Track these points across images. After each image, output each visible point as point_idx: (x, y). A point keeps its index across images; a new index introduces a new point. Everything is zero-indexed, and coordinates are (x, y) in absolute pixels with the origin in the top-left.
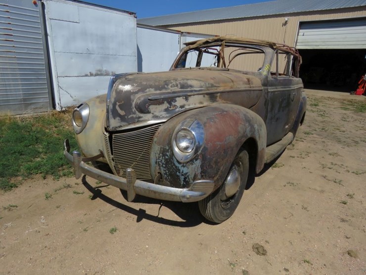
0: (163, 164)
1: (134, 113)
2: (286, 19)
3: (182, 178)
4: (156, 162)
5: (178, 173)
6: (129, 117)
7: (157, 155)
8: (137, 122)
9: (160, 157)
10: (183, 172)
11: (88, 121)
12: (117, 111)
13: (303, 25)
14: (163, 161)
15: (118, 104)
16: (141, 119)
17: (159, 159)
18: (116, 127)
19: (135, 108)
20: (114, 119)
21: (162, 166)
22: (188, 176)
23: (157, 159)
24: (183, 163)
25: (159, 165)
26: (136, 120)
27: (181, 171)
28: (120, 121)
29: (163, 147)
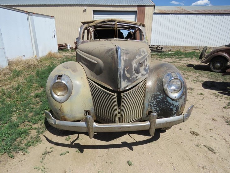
0: (154, 105)
1: (134, 75)
2: (85, 8)
3: (175, 109)
4: (149, 105)
5: (171, 107)
6: (132, 78)
7: (150, 100)
8: (136, 80)
9: (152, 101)
10: (176, 105)
11: (72, 89)
12: (126, 75)
13: (95, 12)
14: (155, 103)
15: (126, 69)
16: (137, 78)
17: (151, 102)
18: (125, 87)
19: (135, 70)
20: (124, 81)
21: (154, 106)
22: (178, 107)
23: (149, 103)
24: (177, 100)
25: (151, 106)
26: (135, 79)
27: (175, 105)
28: (127, 82)
29: (154, 93)
